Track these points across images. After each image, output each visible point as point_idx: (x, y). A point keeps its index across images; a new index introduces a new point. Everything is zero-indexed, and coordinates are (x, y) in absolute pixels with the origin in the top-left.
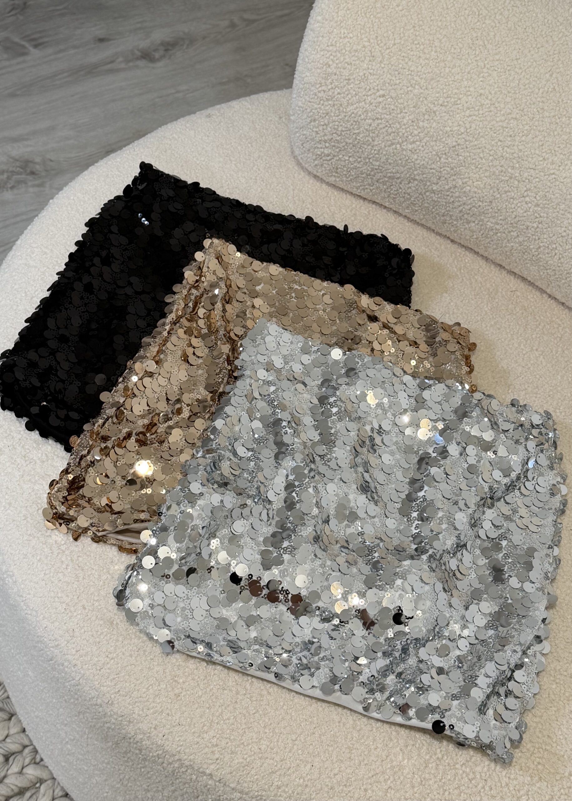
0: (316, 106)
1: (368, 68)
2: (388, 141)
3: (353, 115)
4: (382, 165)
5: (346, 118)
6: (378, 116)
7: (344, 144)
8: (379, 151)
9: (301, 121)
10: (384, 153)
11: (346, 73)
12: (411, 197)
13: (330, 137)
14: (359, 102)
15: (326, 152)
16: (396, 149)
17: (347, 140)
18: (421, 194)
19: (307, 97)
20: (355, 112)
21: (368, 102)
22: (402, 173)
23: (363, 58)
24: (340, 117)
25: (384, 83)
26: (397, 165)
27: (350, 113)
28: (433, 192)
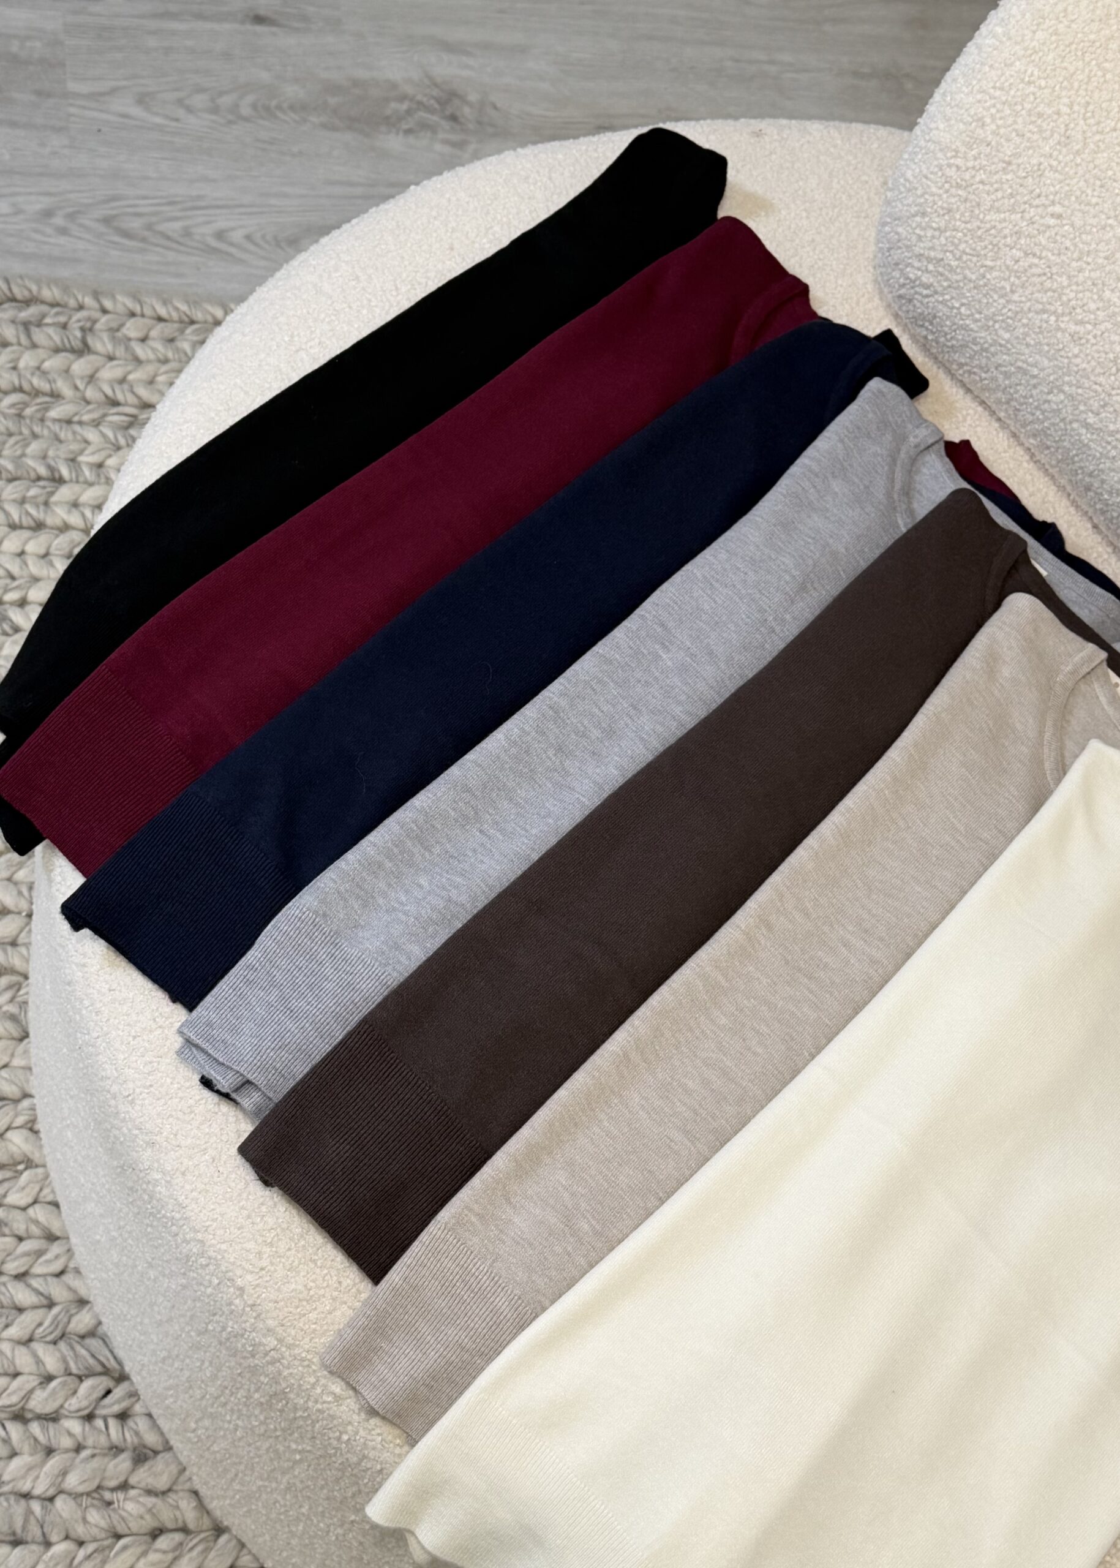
0: (934, 190)
1: (1051, 156)
2: (1037, 301)
3: (993, 231)
4: (1015, 342)
5: (979, 233)
6: (1037, 250)
7: (959, 277)
8: (1017, 313)
9: (899, 205)
10: (1025, 321)
11: (1008, 150)
12: (1047, 418)
13: (941, 256)
14: (1012, 211)
15: (924, 279)
16: (1047, 322)
17: (967, 272)
18: (1063, 420)
19: (924, 167)
20: (999, 226)
21: (1027, 216)
22: (1043, 370)
23: (1048, 133)
24: (969, 226)
25: (1068, 195)
26: (1040, 352)
27: (988, 226)
28: (1087, 426)
